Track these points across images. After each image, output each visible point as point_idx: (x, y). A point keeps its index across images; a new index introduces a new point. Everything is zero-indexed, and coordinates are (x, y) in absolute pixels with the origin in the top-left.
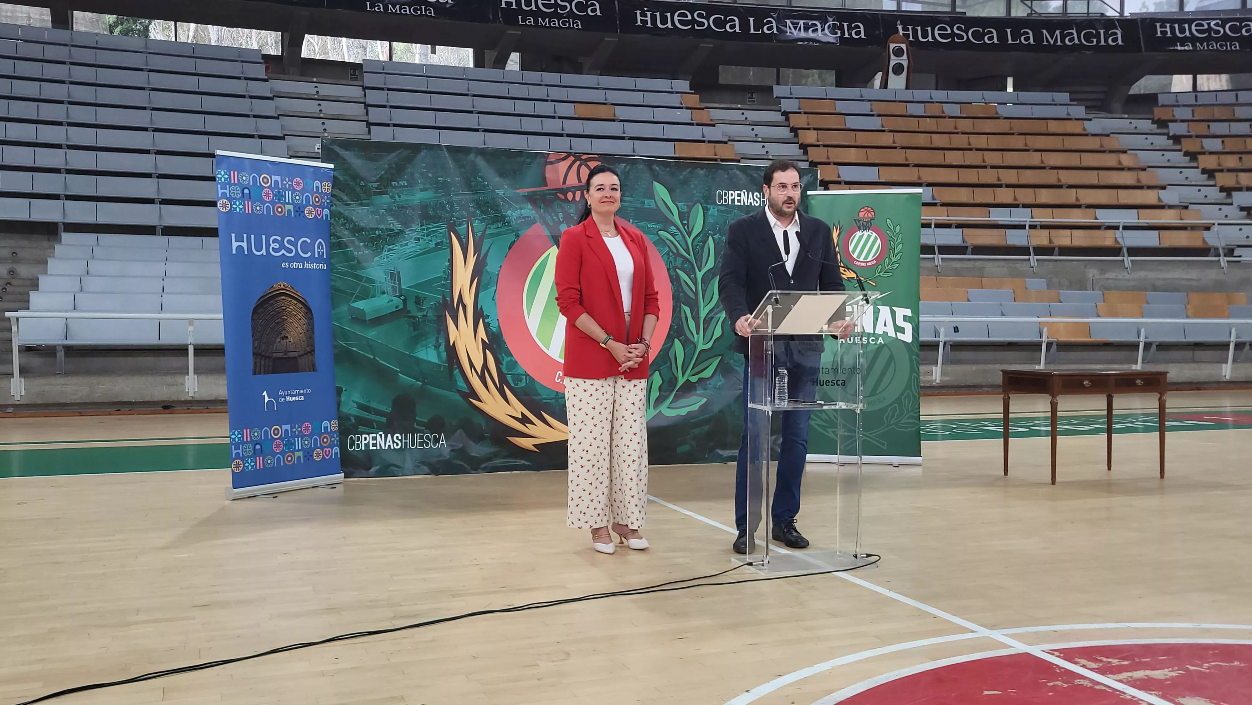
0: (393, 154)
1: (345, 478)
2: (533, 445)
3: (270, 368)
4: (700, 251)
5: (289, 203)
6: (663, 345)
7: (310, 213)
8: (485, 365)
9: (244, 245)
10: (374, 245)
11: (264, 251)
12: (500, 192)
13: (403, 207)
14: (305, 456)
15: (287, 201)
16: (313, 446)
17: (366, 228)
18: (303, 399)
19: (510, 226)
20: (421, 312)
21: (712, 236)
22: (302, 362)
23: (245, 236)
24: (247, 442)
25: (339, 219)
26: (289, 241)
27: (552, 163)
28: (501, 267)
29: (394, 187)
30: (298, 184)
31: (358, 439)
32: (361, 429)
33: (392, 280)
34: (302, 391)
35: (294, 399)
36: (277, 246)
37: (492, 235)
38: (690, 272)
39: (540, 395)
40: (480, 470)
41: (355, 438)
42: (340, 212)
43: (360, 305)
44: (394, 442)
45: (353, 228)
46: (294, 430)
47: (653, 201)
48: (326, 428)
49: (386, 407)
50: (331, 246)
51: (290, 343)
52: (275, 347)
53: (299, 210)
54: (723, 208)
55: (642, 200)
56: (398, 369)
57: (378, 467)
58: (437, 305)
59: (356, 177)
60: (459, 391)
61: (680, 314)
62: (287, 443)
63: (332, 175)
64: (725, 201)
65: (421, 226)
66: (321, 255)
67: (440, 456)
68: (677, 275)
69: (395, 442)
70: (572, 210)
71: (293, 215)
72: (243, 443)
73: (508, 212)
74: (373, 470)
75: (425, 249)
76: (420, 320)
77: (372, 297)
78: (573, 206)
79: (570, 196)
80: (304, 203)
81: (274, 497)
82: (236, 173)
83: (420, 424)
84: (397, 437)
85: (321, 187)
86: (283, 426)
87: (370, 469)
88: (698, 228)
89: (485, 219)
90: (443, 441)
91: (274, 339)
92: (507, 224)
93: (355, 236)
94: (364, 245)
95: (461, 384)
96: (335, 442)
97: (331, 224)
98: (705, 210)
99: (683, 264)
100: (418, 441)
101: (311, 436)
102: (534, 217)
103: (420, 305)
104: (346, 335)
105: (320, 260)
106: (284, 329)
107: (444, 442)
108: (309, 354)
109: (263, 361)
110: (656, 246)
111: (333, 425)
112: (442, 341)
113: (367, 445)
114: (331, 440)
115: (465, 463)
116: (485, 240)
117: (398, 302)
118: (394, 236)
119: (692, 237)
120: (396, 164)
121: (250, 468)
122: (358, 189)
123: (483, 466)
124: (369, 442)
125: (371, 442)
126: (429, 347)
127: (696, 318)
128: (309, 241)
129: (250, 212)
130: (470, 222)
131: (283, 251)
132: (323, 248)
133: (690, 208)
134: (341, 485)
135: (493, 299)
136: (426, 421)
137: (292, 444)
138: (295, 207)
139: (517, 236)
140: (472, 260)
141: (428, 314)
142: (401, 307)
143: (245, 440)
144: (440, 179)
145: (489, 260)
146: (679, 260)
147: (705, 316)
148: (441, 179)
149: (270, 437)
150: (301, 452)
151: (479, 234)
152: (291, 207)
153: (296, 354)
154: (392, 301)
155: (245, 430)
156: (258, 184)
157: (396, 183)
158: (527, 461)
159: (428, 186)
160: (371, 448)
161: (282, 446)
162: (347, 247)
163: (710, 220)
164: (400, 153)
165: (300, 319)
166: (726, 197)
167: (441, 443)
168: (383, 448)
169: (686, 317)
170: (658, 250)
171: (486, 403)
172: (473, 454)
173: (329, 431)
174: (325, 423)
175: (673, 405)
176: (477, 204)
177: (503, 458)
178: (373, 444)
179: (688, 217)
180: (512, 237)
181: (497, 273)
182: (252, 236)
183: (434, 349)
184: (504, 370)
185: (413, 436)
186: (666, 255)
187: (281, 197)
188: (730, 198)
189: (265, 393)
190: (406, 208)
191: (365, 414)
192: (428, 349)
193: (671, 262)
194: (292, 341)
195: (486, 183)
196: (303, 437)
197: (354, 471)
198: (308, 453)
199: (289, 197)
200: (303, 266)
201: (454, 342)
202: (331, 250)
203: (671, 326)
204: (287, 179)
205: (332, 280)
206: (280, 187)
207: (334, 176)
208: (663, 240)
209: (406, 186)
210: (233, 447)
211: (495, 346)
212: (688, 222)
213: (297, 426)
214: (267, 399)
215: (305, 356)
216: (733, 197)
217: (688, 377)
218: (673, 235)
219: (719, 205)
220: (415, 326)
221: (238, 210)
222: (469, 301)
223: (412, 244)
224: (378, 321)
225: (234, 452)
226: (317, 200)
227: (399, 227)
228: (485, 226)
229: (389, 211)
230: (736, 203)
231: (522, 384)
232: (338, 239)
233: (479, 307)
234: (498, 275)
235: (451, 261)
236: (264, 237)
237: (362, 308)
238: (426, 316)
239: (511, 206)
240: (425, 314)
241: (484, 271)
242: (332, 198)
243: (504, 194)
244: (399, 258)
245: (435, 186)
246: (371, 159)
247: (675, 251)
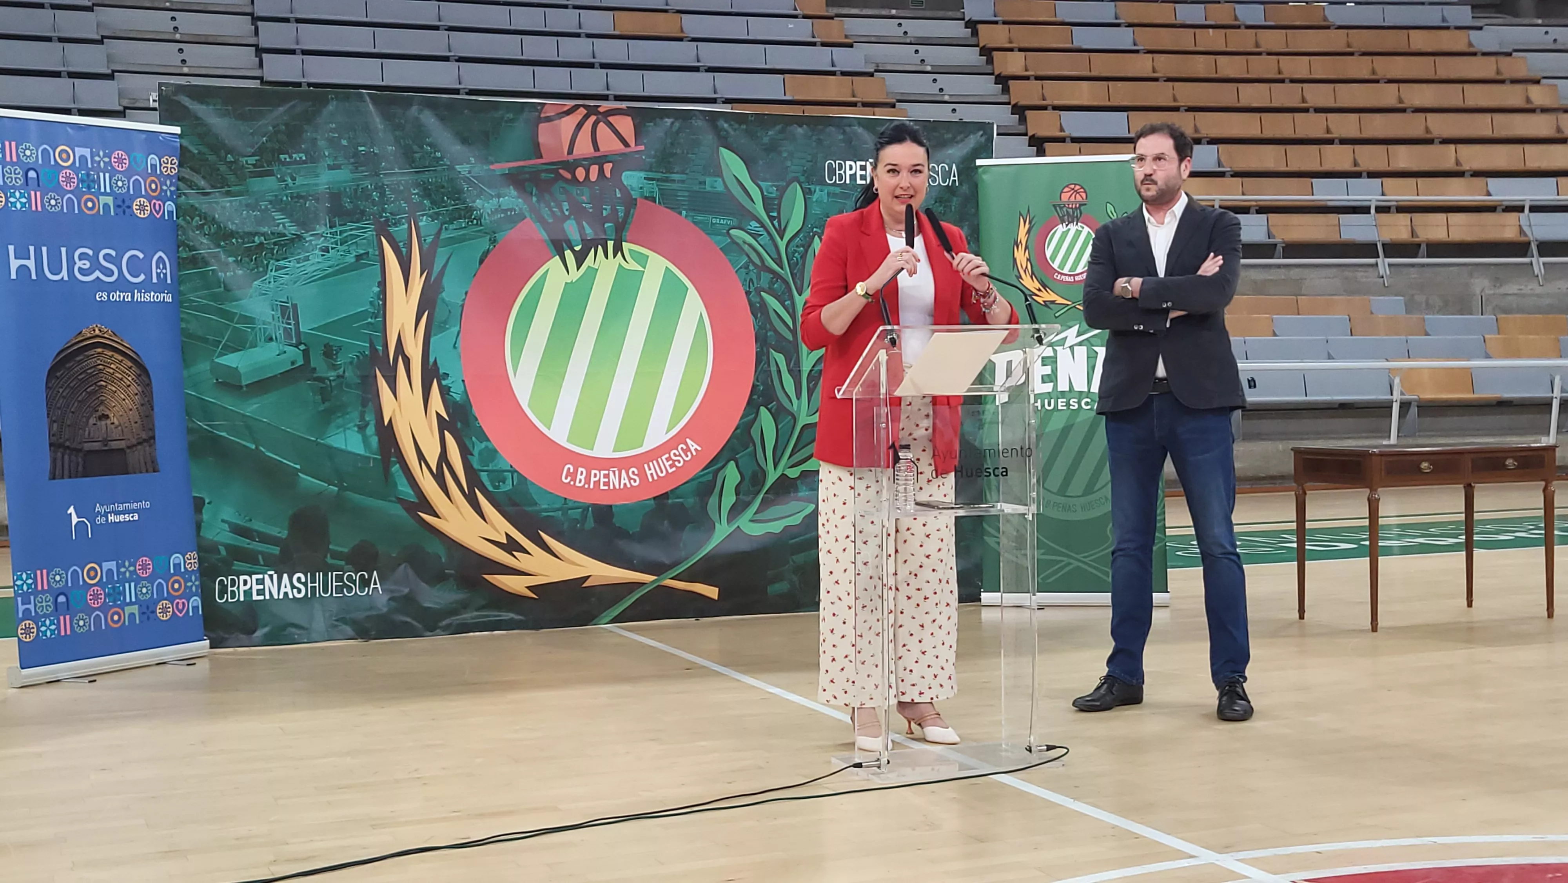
0: (281, 109)
1: (211, 647)
2: (527, 587)
3: (80, 468)
4: (800, 262)
5: (105, 194)
6: (742, 418)
7: (141, 209)
8: (443, 457)
9: (31, 264)
10: (252, 260)
11: (64, 274)
12: (462, 169)
13: (299, 197)
14: (142, 613)
15: (102, 190)
16: (155, 596)
17: (238, 233)
18: (136, 517)
19: (481, 225)
20: (335, 370)
21: (819, 237)
22: (135, 457)
23: (32, 248)
24: (43, 592)
25: (192, 219)
26: (107, 257)
27: (548, 119)
28: (466, 293)
29: (284, 163)
30: (120, 161)
31: (233, 583)
32: (238, 565)
33: (283, 318)
34: (134, 506)
35: (121, 518)
36: (86, 264)
37: (451, 241)
38: (786, 298)
39: (536, 504)
40: (438, 631)
41: (227, 581)
42: (192, 206)
43: (231, 360)
44: (293, 587)
45: (215, 233)
46: (123, 570)
47: (720, 180)
48: (177, 566)
49: (278, 530)
50: (180, 264)
51: (113, 426)
52: (87, 433)
53: (123, 204)
54: (838, 190)
55: (701, 179)
56: (298, 467)
57: (266, 630)
58: (361, 358)
59: (217, 146)
60: (401, 501)
61: (769, 365)
62: (111, 591)
63: (179, 145)
64: (841, 179)
65: (331, 227)
66: (162, 280)
67: (372, 608)
68: (763, 304)
69: (296, 587)
70: (584, 198)
71: (112, 213)
72: (36, 593)
73: (478, 201)
74: (259, 633)
75: (337, 265)
76: (333, 384)
77: (250, 347)
78: (586, 190)
79: (580, 173)
80: (132, 192)
81: (90, 682)
82: (13, 144)
83: (336, 555)
84: (299, 579)
85: (161, 165)
86: (104, 564)
87: (254, 632)
88: (795, 224)
89: (438, 214)
90: (375, 583)
91: (84, 420)
92: (475, 222)
93: (219, 246)
94: (236, 261)
95: (404, 488)
96: (194, 589)
97: (178, 227)
98: (807, 193)
99: (772, 283)
100: (334, 584)
101: (151, 579)
102: (521, 209)
103: (332, 358)
104: (207, 411)
105: (161, 287)
106: (102, 402)
107: (378, 586)
108: (145, 444)
109: (66, 457)
110: (725, 254)
111: (190, 561)
112: (370, 417)
113: (248, 593)
114: (185, 585)
115: (415, 619)
116: (439, 250)
117: (294, 354)
118: (285, 245)
119: (787, 237)
120: (286, 125)
121: (48, 634)
122: (223, 168)
123: (444, 623)
124: (251, 588)
125: (255, 587)
126: (349, 429)
127: (795, 373)
128: (141, 256)
129: (39, 209)
130: (413, 218)
131: (97, 274)
132: (164, 267)
133: (782, 191)
134: (206, 660)
135: (455, 347)
136: (346, 550)
137: (119, 593)
138: (115, 199)
139: (493, 241)
140: (417, 282)
141: (347, 374)
142: (300, 362)
143: (40, 588)
144: (360, 148)
145: (446, 281)
146: (766, 277)
147: (809, 369)
148: (363, 148)
149: (81, 583)
150: (137, 606)
151: (429, 240)
152: (110, 200)
153: (122, 444)
154: (285, 352)
155: (39, 572)
156: (52, 163)
157: (286, 156)
158: (518, 614)
159: (341, 160)
160: (255, 597)
161: (103, 596)
162: (207, 264)
163: (816, 210)
164: (294, 106)
165: (129, 386)
166: (842, 172)
167: (372, 586)
168: (276, 597)
169: (779, 372)
170: (730, 261)
171: (447, 520)
172: (427, 605)
173: (183, 570)
174: (176, 558)
175: (758, 517)
176: (425, 189)
177: (478, 610)
178: (258, 590)
179: (779, 205)
180: (484, 244)
181: (461, 303)
182: (44, 249)
183: (358, 432)
184: (476, 466)
185: (325, 576)
186: (742, 270)
187: (92, 184)
188: (849, 173)
189: (71, 510)
190: (305, 198)
191: (243, 542)
192: (348, 432)
193: (751, 280)
194: (116, 422)
195: (438, 154)
196: (138, 580)
197: (227, 636)
198: (148, 608)
199: (105, 180)
200: (133, 297)
201: (390, 420)
202: (180, 271)
203: (754, 387)
204: (101, 153)
205: (182, 320)
206: (90, 166)
207: (181, 146)
208: (737, 244)
209: (305, 162)
210: (19, 599)
211: (459, 425)
212: (779, 213)
213: (127, 564)
214: (75, 520)
215: (139, 447)
216: (853, 172)
217: (783, 471)
218: (755, 236)
219: (830, 185)
220: (325, 394)
221: (19, 206)
222: (415, 351)
223: (316, 257)
224: (262, 386)
225: (21, 608)
226: (153, 186)
227: (293, 229)
228: (439, 226)
229: (276, 203)
230: (859, 182)
231: (507, 486)
232: (190, 251)
233: (431, 360)
234: (463, 306)
235: (383, 284)
236: (63, 250)
237: (234, 366)
238: (342, 377)
239: (481, 192)
240: (341, 373)
241: (439, 301)
242: (180, 183)
243: (470, 172)
244: (295, 282)
245: (352, 160)
246: (242, 117)
247: (758, 262)
